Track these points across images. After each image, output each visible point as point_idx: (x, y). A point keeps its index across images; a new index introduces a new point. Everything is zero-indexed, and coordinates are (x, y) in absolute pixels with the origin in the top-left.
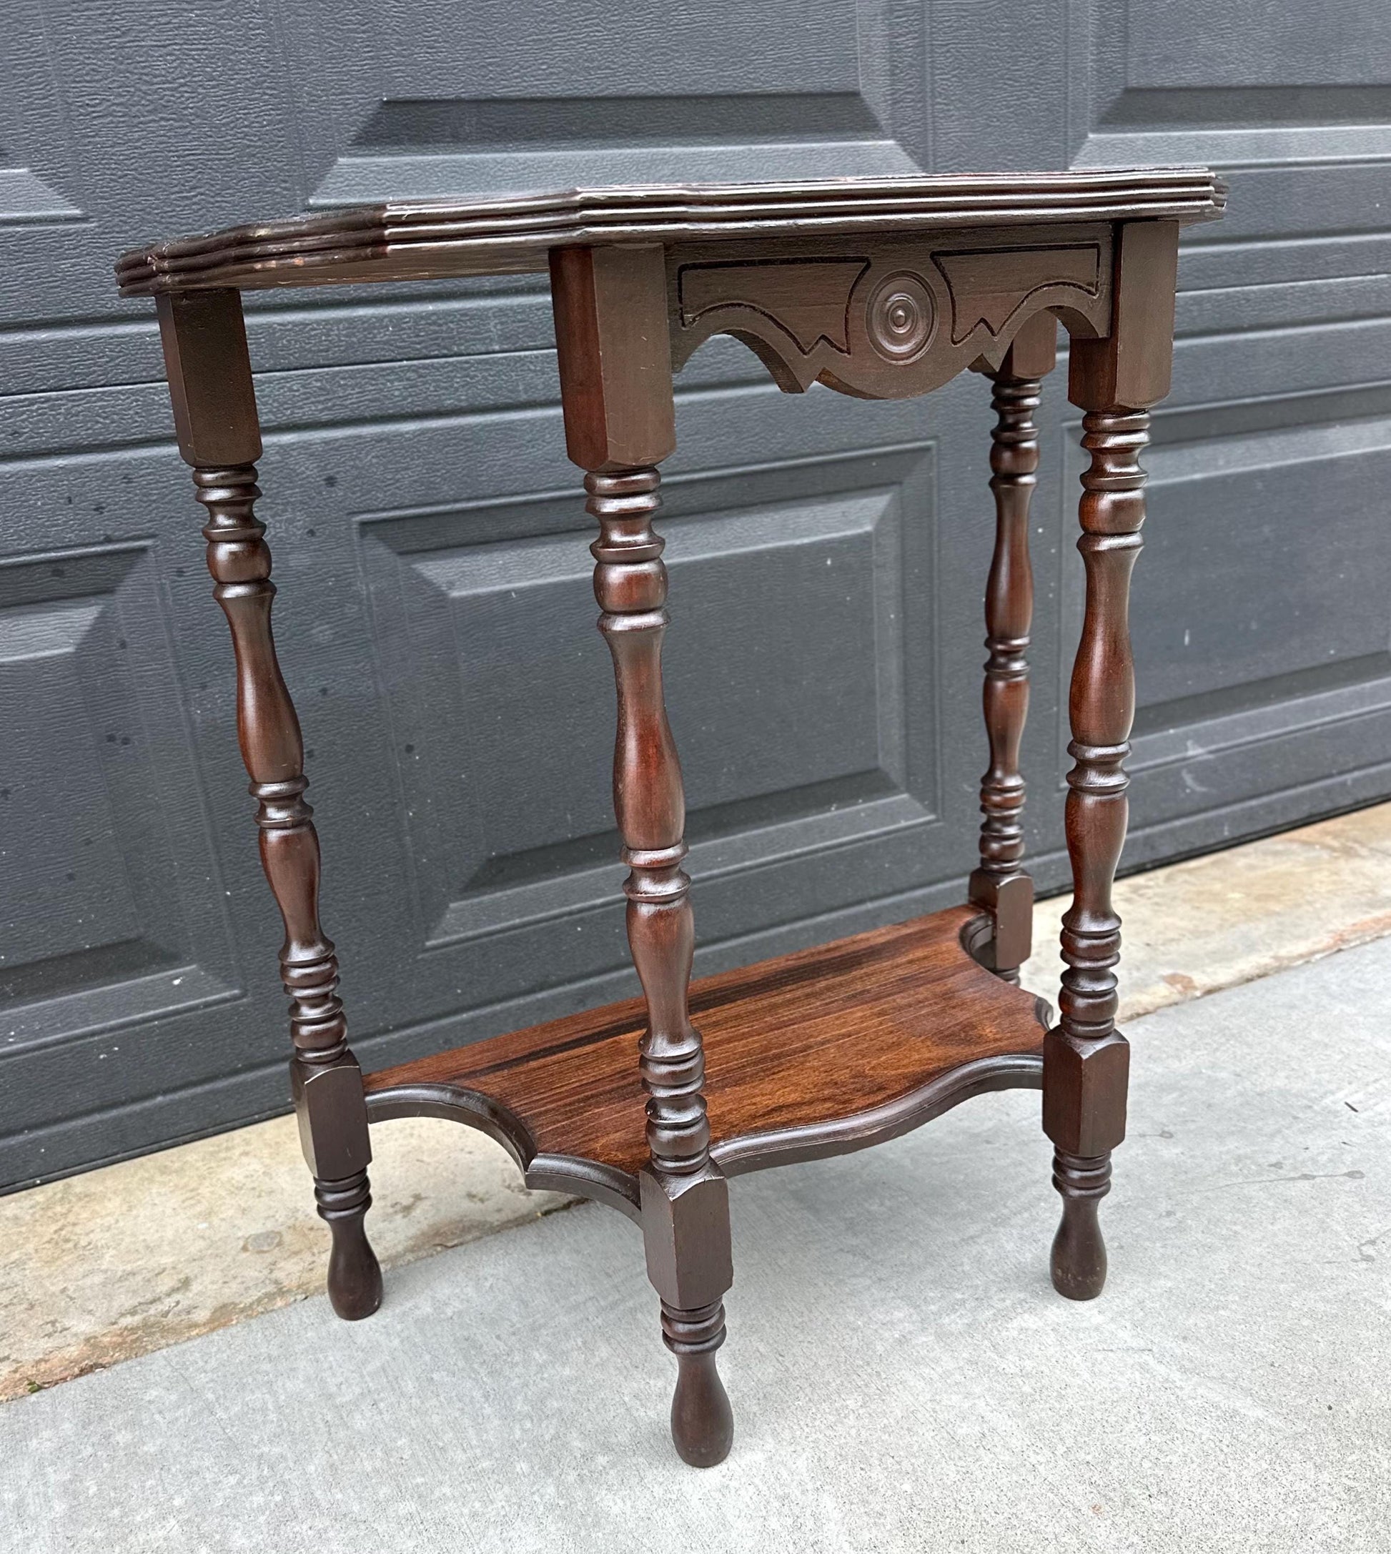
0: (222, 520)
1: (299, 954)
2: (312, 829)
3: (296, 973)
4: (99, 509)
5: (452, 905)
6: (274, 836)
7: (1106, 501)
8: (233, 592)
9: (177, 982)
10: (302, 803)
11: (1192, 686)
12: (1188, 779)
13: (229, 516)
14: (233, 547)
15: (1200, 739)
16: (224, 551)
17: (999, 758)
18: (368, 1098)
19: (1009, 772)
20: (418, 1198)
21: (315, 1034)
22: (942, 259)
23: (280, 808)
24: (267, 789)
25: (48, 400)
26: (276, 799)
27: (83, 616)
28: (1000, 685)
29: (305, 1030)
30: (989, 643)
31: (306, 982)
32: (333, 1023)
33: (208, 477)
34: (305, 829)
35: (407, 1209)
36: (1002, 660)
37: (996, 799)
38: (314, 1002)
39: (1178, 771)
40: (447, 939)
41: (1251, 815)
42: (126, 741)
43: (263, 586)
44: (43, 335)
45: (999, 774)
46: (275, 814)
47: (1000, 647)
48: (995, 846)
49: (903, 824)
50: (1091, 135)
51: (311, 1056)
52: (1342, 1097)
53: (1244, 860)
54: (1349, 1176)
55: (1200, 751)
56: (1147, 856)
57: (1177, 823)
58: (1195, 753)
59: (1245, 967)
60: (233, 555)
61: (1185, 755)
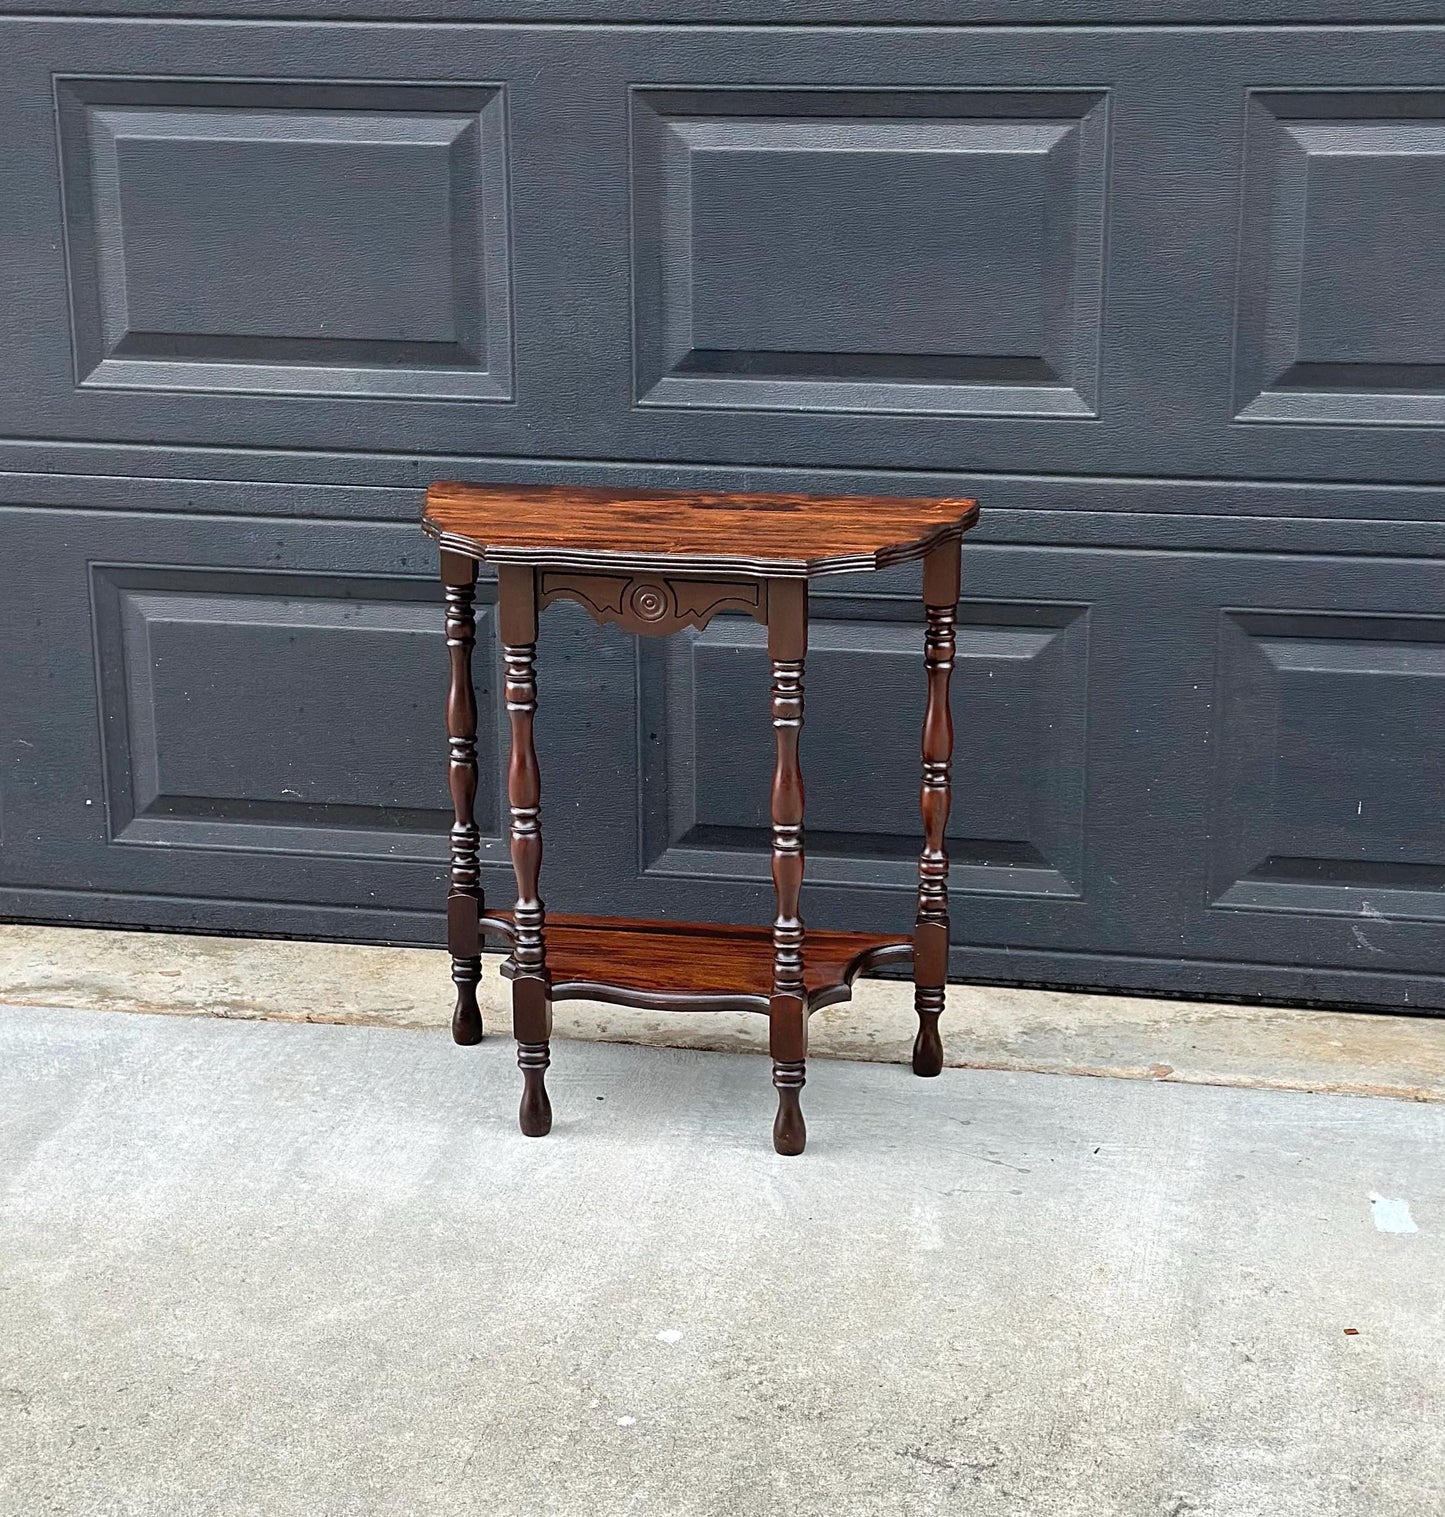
0: (453, 609)
1: (457, 828)
2: (474, 767)
3: (455, 838)
5: (668, 850)
6: (454, 764)
7: (778, 701)
8: (451, 642)
9: (488, 846)
10: (472, 750)
12: (1360, 937)
13: (456, 608)
14: (455, 622)
15: (1377, 903)
16: (451, 623)
17: (928, 839)
18: (482, 920)
19: (934, 851)
21: (460, 874)
23: (460, 751)
24: (453, 740)
26: (457, 746)
29: (456, 871)
30: (920, 762)
31: (459, 844)
32: (471, 872)
33: (449, 589)
34: (469, 765)
36: (929, 776)
38: (463, 856)
39: (1347, 927)
40: (660, 872)
42: (486, 691)
43: (467, 643)
46: (456, 753)
47: (927, 766)
48: (923, 899)
49: (1047, 893)
50: (1263, 393)
51: (456, 885)
52: (1102, 1146)
53: (1406, 1027)
54: (1020, 1170)
55: (1377, 914)
56: (1306, 994)
57: (1346, 973)
58: (1369, 914)
59: (1224, 1078)
60: (454, 625)
61: (1356, 912)
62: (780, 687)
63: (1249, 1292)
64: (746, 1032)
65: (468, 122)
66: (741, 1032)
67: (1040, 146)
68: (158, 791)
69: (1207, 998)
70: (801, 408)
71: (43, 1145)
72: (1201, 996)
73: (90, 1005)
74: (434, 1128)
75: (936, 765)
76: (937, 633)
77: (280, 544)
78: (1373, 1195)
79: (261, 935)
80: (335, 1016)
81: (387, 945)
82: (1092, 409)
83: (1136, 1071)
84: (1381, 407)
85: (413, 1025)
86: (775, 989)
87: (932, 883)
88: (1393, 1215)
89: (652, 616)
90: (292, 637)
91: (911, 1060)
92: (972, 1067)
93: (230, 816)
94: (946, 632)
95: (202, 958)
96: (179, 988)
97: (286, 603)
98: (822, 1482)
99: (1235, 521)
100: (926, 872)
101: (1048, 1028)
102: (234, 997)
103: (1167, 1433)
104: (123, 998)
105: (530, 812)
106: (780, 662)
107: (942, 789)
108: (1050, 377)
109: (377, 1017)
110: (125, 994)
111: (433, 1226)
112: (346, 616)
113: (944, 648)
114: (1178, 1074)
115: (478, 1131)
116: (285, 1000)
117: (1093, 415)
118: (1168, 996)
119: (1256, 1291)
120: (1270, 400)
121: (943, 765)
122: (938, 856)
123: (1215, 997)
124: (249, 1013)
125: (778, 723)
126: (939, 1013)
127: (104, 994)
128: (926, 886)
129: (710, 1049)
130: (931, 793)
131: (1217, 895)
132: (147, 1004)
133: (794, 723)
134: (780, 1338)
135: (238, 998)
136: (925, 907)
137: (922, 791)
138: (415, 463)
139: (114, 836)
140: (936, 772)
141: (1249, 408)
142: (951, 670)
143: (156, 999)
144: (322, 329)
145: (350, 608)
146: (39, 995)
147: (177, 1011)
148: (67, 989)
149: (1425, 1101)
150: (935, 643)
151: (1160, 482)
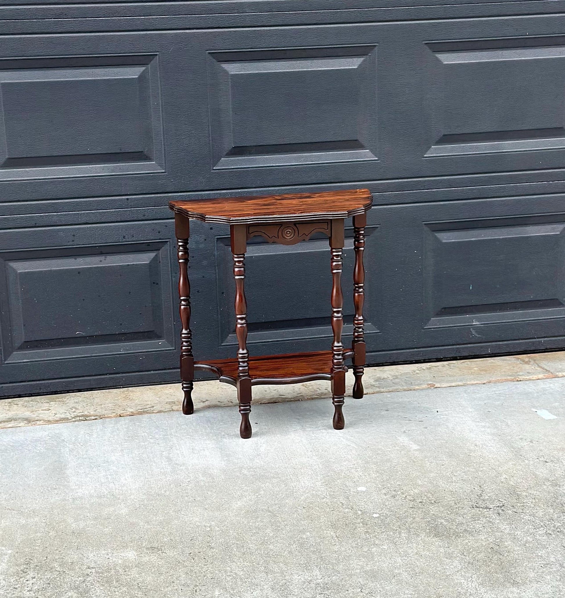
0: (181, 248)
1: (184, 331)
2: (190, 307)
3: (183, 335)
4: (159, 232)
5: (230, 335)
6: (182, 307)
7: (334, 264)
8: (181, 261)
9: (160, 343)
10: (189, 301)
11: (473, 303)
12: (473, 332)
13: (182, 248)
14: (182, 253)
15: (478, 320)
16: (180, 253)
17: (357, 312)
18: (195, 365)
19: (359, 316)
20: (207, 400)
21: (186, 349)
22: (297, 225)
23: (184, 302)
24: (182, 298)
25: (152, 209)
26: (184, 300)
27: (152, 255)
28: (356, 294)
29: (184, 348)
30: (354, 285)
31: (184, 338)
32: (190, 347)
33: (179, 240)
34: (188, 307)
35: (204, 402)
36: (357, 289)
37: (356, 322)
38: (186, 342)
39: (469, 329)
40: (227, 344)
41: (499, 347)
42: (157, 284)
43: (186, 260)
44: (153, 196)
45: (357, 316)
46: (183, 302)
47: (356, 286)
48: (356, 334)
49: (368, 332)
50: (432, 147)
51: (184, 353)
52: (438, 410)
53: (492, 361)
54: (419, 421)
55: (478, 323)
56: (457, 355)
57: (469, 345)
58: (476, 324)
59: (453, 384)
60: (182, 254)
61: (472, 324)
62: (335, 258)
63: (527, 443)
64: (282, 395)
65: (144, 68)
66: (281, 395)
67: (354, 66)
68: (23, 340)
69: (425, 361)
70: (274, 165)
71: (68, 472)
72: (422, 361)
73: (26, 425)
74: (208, 442)
75: (360, 285)
76: (359, 237)
77: (74, 236)
78: (535, 410)
79: (68, 392)
80: (127, 413)
81: (121, 388)
82: (376, 156)
83: (424, 386)
84: (471, 148)
85: (160, 412)
86: (334, 369)
87: (359, 328)
88: (545, 414)
89: (288, 238)
90: (79, 272)
91: (352, 395)
92: (370, 394)
93: (53, 346)
94: (361, 237)
95: (52, 403)
96: (56, 414)
97: (76, 259)
98: (457, 520)
99: (426, 192)
100: (357, 324)
101: (382, 378)
102: (80, 414)
103: (545, 487)
104: (37, 421)
105: (244, 316)
106: (335, 249)
107: (362, 293)
108: (361, 147)
109: (143, 412)
110: (36, 419)
111: (243, 471)
112: (101, 261)
113: (361, 242)
114: (437, 385)
115: (225, 440)
116: (100, 411)
117: (377, 159)
118: (411, 363)
119: (529, 443)
120: (435, 149)
121: (362, 285)
122: (361, 318)
123: (427, 360)
124: (93, 418)
125: (335, 271)
126: (362, 375)
127: (28, 421)
128: (357, 329)
129: (276, 402)
130: (359, 295)
131: (426, 324)
132: (49, 421)
133: (340, 271)
134: (398, 483)
135: (83, 414)
136: (357, 337)
137: (354, 295)
138: (128, 199)
139: (5, 360)
140: (360, 287)
141: (428, 152)
142: (364, 250)
143: (50, 419)
144: (89, 151)
145: (102, 258)
146: (2, 425)
147: (64, 421)
148: (11, 421)
149: (520, 381)
150: (358, 241)
151: (400, 180)
